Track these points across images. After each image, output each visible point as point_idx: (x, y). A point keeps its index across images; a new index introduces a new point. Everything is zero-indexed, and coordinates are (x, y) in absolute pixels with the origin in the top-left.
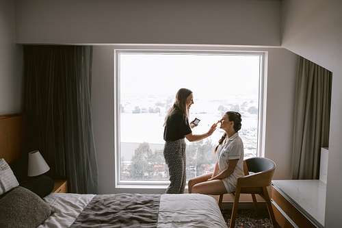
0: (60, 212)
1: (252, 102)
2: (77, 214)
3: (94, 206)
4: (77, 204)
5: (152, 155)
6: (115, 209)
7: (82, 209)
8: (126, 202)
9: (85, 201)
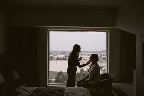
0: (21, 93)
1: (104, 55)
2: (29, 94)
3: (36, 91)
4: (29, 90)
5: (64, 77)
6: (45, 92)
7: (31, 92)
8: (50, 90)
9: (33, 89)
